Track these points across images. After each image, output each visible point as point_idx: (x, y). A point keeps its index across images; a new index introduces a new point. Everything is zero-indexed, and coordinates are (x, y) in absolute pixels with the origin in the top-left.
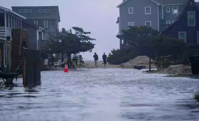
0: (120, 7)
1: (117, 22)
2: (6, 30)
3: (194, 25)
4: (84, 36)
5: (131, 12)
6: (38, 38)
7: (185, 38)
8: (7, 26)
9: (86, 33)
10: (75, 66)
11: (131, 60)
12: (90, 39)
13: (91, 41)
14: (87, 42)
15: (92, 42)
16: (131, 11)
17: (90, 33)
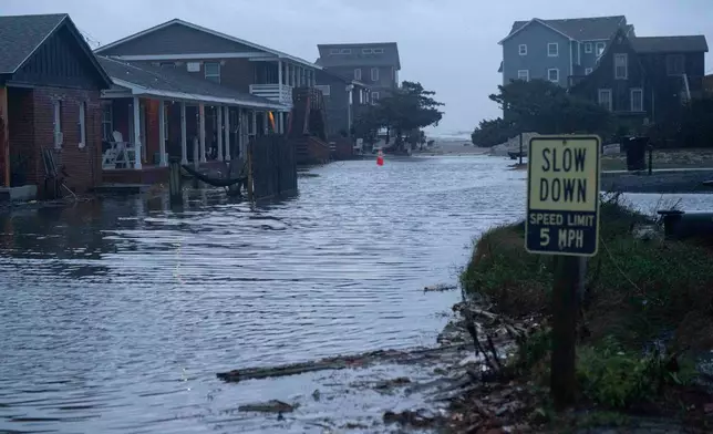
0: (504, 43)
1: (500, 70)
2: (280, 90)
3: (626, 78)
4: (425, 98)
5: (523, 52)
6: (351, 101)
7: (610, 101)
8: (284, 82)
9: (428, 93)
10: (409, 150)
11: (510, 140)
12: (435, 103)
13: (436, 107)
14: (429, 108)
15: (439, 109)
16: (523, 50)
17: (434, 93)
